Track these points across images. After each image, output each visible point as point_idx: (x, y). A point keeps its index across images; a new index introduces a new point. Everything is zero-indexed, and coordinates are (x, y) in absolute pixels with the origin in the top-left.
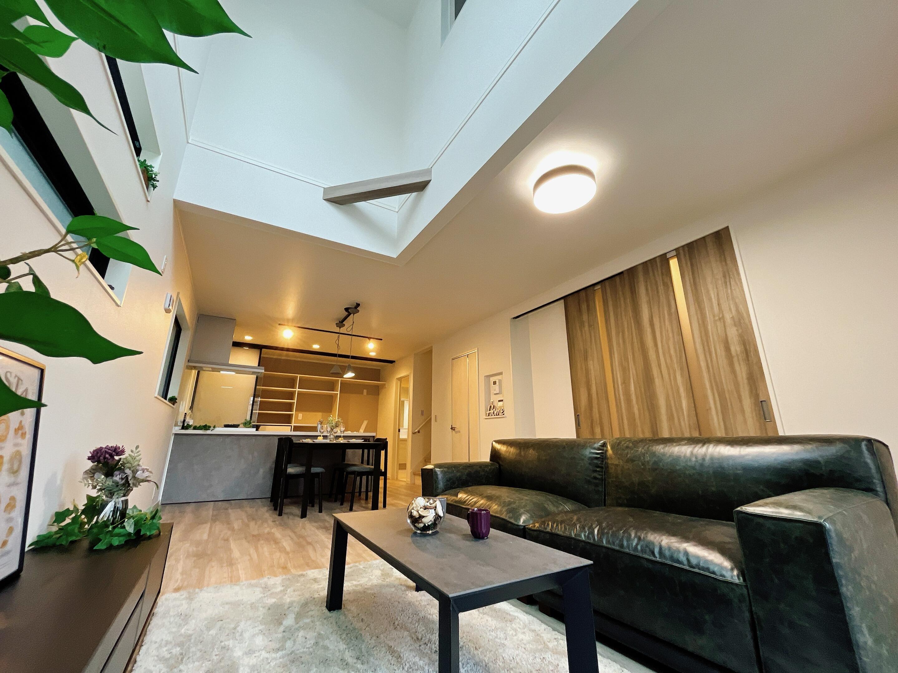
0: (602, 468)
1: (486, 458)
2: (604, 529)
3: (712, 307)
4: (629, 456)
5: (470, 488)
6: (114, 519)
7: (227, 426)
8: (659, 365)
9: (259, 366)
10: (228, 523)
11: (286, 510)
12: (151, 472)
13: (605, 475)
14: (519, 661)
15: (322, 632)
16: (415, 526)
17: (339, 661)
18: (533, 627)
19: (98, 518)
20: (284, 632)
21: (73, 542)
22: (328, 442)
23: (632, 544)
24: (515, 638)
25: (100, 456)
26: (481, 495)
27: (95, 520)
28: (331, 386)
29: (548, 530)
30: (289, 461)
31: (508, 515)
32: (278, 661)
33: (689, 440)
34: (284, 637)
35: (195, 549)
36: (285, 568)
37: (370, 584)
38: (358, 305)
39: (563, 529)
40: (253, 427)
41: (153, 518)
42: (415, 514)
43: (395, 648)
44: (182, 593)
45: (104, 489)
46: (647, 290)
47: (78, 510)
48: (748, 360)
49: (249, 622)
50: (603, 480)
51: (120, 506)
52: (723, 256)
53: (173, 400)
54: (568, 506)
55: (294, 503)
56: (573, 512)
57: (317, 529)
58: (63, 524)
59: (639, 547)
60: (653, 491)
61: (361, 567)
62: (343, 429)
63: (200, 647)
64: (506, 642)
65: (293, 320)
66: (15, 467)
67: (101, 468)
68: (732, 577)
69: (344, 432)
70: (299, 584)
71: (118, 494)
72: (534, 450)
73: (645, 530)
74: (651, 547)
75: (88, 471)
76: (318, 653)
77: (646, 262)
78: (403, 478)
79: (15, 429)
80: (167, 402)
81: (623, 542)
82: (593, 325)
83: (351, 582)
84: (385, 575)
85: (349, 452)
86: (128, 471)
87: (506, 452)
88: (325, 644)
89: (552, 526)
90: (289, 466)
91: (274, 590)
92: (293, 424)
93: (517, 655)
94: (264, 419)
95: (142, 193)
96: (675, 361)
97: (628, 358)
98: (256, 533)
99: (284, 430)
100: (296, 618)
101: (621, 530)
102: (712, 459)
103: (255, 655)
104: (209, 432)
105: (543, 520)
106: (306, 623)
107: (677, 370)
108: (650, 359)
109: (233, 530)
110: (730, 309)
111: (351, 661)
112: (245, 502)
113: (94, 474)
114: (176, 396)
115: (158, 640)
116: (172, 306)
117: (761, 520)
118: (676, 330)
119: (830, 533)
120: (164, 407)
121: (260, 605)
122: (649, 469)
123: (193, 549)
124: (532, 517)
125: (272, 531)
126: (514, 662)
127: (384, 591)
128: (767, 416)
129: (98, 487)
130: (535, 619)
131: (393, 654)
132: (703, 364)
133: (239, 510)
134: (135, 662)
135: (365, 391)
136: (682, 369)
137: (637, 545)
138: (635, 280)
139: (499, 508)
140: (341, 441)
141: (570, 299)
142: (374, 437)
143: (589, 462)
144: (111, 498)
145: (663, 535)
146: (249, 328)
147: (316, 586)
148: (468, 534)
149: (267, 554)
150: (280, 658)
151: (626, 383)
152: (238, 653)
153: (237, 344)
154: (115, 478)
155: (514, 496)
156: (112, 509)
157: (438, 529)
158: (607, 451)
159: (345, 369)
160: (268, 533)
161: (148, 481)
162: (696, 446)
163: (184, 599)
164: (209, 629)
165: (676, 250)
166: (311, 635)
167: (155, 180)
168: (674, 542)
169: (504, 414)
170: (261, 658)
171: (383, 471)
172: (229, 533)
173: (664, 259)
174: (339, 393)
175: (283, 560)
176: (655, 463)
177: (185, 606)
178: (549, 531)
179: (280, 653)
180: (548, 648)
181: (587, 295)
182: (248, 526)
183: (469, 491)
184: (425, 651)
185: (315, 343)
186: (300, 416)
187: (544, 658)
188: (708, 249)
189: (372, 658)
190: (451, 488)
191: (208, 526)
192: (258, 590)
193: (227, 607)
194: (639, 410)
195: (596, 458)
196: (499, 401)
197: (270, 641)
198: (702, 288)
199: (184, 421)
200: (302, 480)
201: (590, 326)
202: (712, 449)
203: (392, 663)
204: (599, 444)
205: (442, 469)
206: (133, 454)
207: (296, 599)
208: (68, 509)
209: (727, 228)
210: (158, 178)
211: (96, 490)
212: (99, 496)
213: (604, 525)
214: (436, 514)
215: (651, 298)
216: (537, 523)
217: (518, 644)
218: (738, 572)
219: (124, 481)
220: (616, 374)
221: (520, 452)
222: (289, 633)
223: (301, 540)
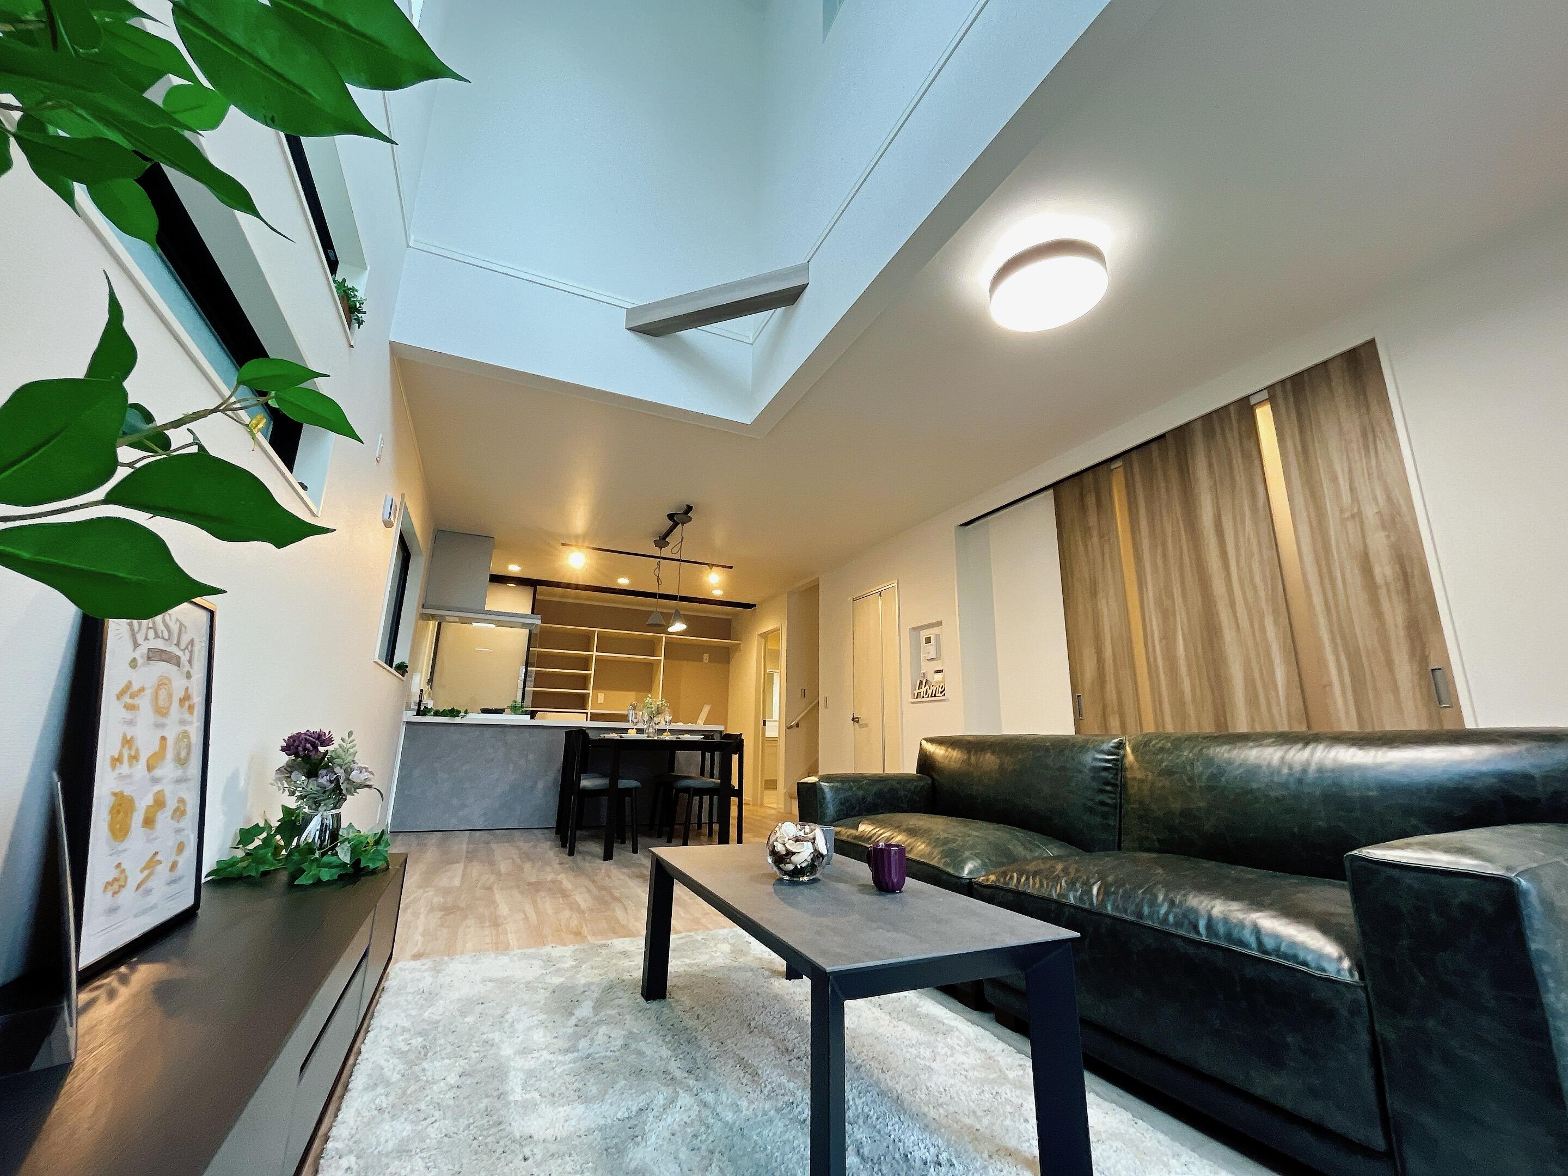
0: (1114, 785)
1: (910, 768)
2: (1111, 885)
3: (1338, 495)
4: (1164, 764)
5: (880, 817)
6: (322, 842)
7: (485, 711)
8: (1232, 604)
9: (533, 613)
10: (492, 863)
11: (580, 846)
12: (372, 773)
13: (1121, 798)
14: (954, 1095)
15: (635, 1031)
16: (780, 868)
17: (660, 1074)
18: (982, 1045)
19: (299, 839)
20: (576, 1025)
21: (265, 874)
22: (646, 738)
23: (1158, 912)
24: (950, 1060)
25: (299, 746)
26: (898, 828)
27: (294, 843)
28: (650, 647)
29: (1013, 885)
30: (585, 769)
31: (943, 861)
32: (566, 1067)
33: (1279, 737)
34: (576, 1033)
35: (442, 900)
36: (578, 934)
37: (713, 963)
38: (689, 508)
39: (1037, 885)
40: (526, 713)
41: (377, 842)
42: (779, 848)
43: (750, 1061)
44: (425, 962)
45: (305, 797)
46: (1210, 465)
47: (271, 827)
48: (1409, 593)
49: (524, 1009)
50: (1118, 808)
51: (329, 821)
52: (1362, 397)
53: (402, 668)
54: (1052, 850)
55: (594, 837)
56: (1057, 858)
57: (630, 877)
58: (251, 847)
59: (1171, 918)
60: (1208, 827)
61: (699, 938)
62: (668, 718)
63: (451, 1038)
64: (934, 1065)
65: (585, 536)
66: (183, 754)
67: (299, 764)
68: (1339, 971)
69: (670, 722)
70: (600, 959)
71: (325, 805)
72: (993, 753)
73: (1184, 890)
74: (1192, 917)
75: (283, 769)
76: (629, 1059)
77: (1209, 415)
78: (772, 803)
79: (180, 700)
80: (392, 670)
81: (1142, 907)
82: (1107, 535)
83: (682, 960)
84: (737, 951)
85: (681, 755)
86: (337, 769)
87: (945, 757)
88: (639, 1048)
89: (1019, 881)
90: (582, 776)
91: (560, 965)
92: (589, 711)
93: (952, 1086)
94: (542, 702)
95: (342, 333)
96: (1262, 594)
97: (1173, 595)
98: (534, 880)
99: (576, 720)
100: (594, 1008)
101: (1140, 888)
102: (1321, 770)
103: (534, 1055)
104: (457, 720)
105: (1004, 868)
106: (610, 1016)
107: (1266, 613)
108: (1215, 593)
109: (499, 874)
110: (1375, 498)
111: (678, 1074)
112: (517, 833)
113: (291, 772)
114: (407, 663)
115: (391, 1026)
116: (395, 517)
117: (1396, 873)
118: (1265, 540)
119: (1529, 898)
120: (388, 677)
121: (540, 985)
122: (1201, 787)
123: (438, 900)
124: (984, 865)
125: (559, 878)
126: (946, 1095)
127: (734, 976)
128: (1443, 697)
129: (298, 794)
130: (987, 1033)
131: (746, 1069)
132: (1317, 600)
133: (506, 845)
134: (359, 1053)
135: (706, 656)
136: (1275, 612)
137: (1167, 913)
138: (1189, 450)
139: (928, 849)
140: (667, 737)
141: (1065, 490)
142: (721, 732)
143: (1092, 775)
144: (317, 810)
145: (1217, 898)
146: (515, 553)
147: (626, 963)
148: (869, 885)
149: (550, 912)
150: (570, 1063)
151: (1168, 637)
152: (507, 1051)
153: (498, 579)
154: (320, 780)
155: (954, 831)
156: (319, 827)
157: (818, 875)
158: (1124, 756)
159: (669, 618)
160: (553, 881)
161: (369, 787)
162: (1290, 749)
163: (426, 970)
164: (463, 1014)
165: (1270, 388)
166: (618, 1034)
167: (360, 312)
168: (1234, 910)
169: (944, 695)
170: (542, 1060)
171: (736, 787)
172: (493, 878)
173: (1245, 407)
174: (662, 658)
175: (576, 922)
176: (1213, 777)
177: (428, 981)
178: (1013, 887)
179: (571, 1056)
180: (1006, 1078)
181: (1096, 481)
182: (521, 869)
183: (878, 821)
184: (798, 1070)
185: (623, 574)
186: (601, 697)
187: (997, 1093)
188: (1333, 384)
189: (712, 1072)
190: (848, 816)
191: (459, 868)
192: (537, 963)
193: (490, 985)
194: (1193, 686)
195: (1106, 769)
196: (936, 672)
197: (555, 1037)
198: (1320, 461)
199: (420, 701)
200: (604, 800)
201: (1101, 536)
202: (1322, 753)
203: (744, 1081)
204: (1112, 744)
205: (832, 784)
206: (344, 744)
207: (597, 979)
208: (257, 825)
209: (1372, 343)
210: (364, 308)
211: (294, 798)
212: (298, 808)
213: (1110, 879)
214: (816, 850)
215: (1218, 479)
216: (992, 874)
217: (955, 1070)
218: (1352, 964)
219: (333, 785)
220: (1151, 621)
221: (969, 758)
222: (585, 1028)
223: (604, 893)
